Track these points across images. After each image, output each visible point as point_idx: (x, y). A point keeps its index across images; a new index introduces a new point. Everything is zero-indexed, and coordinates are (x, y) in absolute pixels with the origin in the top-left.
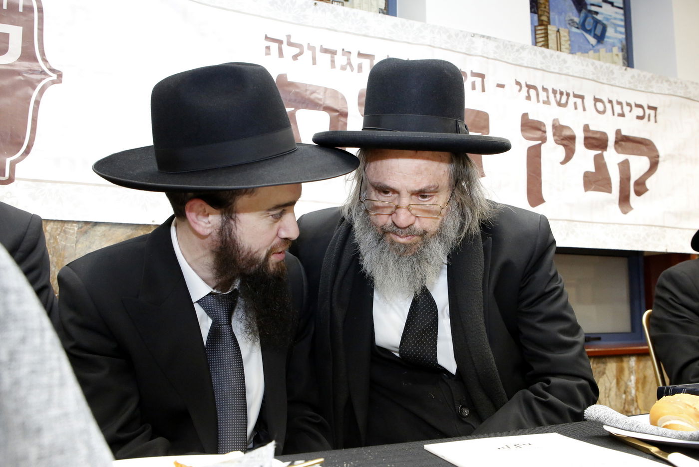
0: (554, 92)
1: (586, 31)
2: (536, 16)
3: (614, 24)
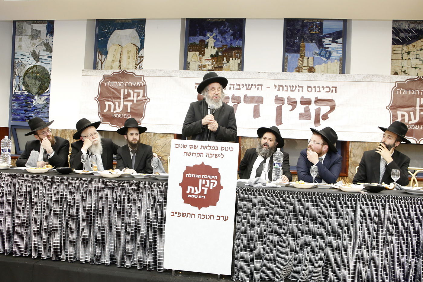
0: (290, 86)
1: (321, 56)
2: (299, 54)
3: (337, 50)
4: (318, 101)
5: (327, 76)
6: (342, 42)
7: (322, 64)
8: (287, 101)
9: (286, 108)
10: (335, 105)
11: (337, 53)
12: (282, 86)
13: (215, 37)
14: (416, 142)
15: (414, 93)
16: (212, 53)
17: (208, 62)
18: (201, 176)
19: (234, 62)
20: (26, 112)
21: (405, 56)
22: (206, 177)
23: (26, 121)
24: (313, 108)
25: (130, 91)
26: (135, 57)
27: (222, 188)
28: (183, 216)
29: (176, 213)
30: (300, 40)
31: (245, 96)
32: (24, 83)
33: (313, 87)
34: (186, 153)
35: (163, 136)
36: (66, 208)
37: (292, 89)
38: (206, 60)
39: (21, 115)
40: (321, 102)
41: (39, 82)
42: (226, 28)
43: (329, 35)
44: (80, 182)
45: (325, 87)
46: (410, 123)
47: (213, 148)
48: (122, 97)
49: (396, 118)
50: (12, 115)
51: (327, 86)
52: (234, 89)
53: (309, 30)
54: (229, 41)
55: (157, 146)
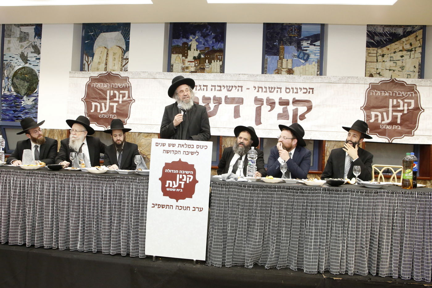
0: (269, 88)
1: (300, 58)
2: (278, 57)
3: (314, 53)
4: (295, 102)
5: (304, 78)
6: (319, 45)
7: (300, 66)
8: (266, 102)
9: (265, 108)
10: (312, 106)
11: (315, 55)
12: (262, 88)
13: (198, 40)
14: (389, 141)
15: (387, 94)
16: (195, 56)
17: (191, 64)
18: (179, 172)
19: (216, 64)
20: (15, 112)
21: (380, 58)
22: (183, 172)
23: (15, 121)
24: (291, 108)
25: (116, 92)
26: (121, 59)
27: (197, 182)
28: (163, 208)
29: (156, 204)
30: (279, 43)
31: (226, 97)
32: (13, 84)
33: (291, 88)
34: (165, 150)
35: (148, 136)
36: (57, 201)
37: (271, 90)
38: (189, 62)
39: (10, 115)
40: (299, 103)
41: (28, 83)
42: (208, 31)
43: (307, 38)
44: (70, 177)
45: (302, 88)
46: (383, 122)
47: (189, 146)
48: (108, 98)
49: (370, 118)
50: (1, 116)
51: (304, 87)
52: (215, 90)
53: (288, 33)
54: (211, 44)
55: (142, 145)
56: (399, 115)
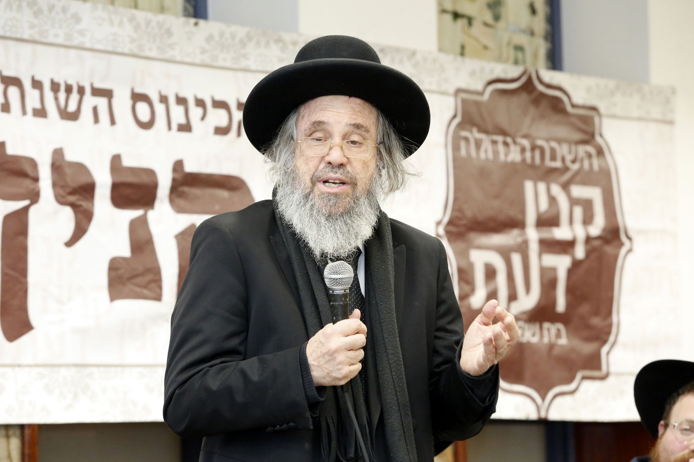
0: (55, 87)
4: (182, 183)
5: (210, 38)
8: (54, 185)
9: (49, 223)
12: (19, 84)
14: (538, 409)
15: (514, 155)
24: (165, 225)
33: (155, 97)
37: (66, 105)
45: (209, 104)
49: (468, 283)
56: (561, 263)
